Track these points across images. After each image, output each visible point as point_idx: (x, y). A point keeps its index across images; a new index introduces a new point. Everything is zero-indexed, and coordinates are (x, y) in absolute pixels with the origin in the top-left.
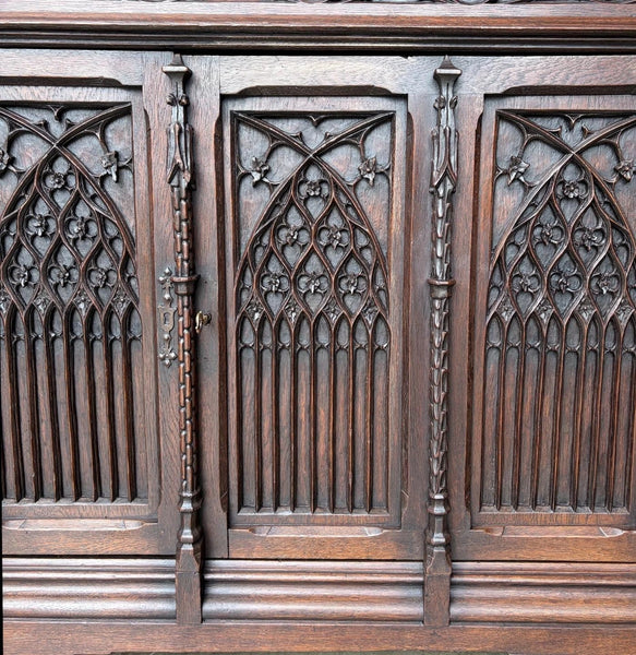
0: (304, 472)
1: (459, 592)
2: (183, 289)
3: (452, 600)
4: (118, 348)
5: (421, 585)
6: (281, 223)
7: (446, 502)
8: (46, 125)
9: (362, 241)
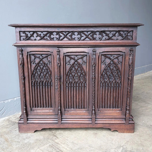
0: (75, 103)
1: (96, 120)
2: (59, 79)
3: (96, 121)
4: (49, 87)
5: (91, 119)
6: (72, 69)
7: (95, 107)
8: (39, 57)
9: (83, 72)
